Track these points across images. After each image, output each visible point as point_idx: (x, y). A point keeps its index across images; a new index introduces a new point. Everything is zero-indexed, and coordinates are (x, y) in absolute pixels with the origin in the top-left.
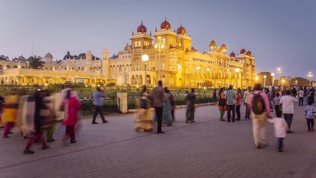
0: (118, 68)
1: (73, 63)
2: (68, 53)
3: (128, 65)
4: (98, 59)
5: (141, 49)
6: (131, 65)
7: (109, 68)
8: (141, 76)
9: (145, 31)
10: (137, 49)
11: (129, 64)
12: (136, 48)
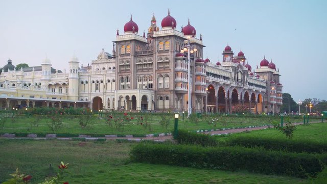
0: (94, 85)
1: (20, 77)
2: (10, 62)
3: (109, 81)
4: (59, 71)
5: (130, 57)
6: (114, 81)
7: (79, 85)
8: (134, 97)
9: (136, 30)
10: (125, 57)
11: (111, 79)
12: (123, 55)
